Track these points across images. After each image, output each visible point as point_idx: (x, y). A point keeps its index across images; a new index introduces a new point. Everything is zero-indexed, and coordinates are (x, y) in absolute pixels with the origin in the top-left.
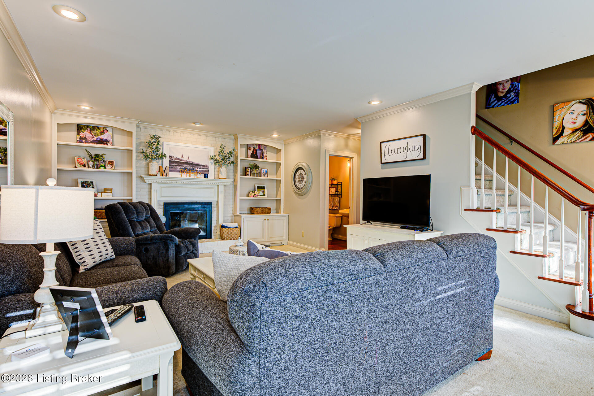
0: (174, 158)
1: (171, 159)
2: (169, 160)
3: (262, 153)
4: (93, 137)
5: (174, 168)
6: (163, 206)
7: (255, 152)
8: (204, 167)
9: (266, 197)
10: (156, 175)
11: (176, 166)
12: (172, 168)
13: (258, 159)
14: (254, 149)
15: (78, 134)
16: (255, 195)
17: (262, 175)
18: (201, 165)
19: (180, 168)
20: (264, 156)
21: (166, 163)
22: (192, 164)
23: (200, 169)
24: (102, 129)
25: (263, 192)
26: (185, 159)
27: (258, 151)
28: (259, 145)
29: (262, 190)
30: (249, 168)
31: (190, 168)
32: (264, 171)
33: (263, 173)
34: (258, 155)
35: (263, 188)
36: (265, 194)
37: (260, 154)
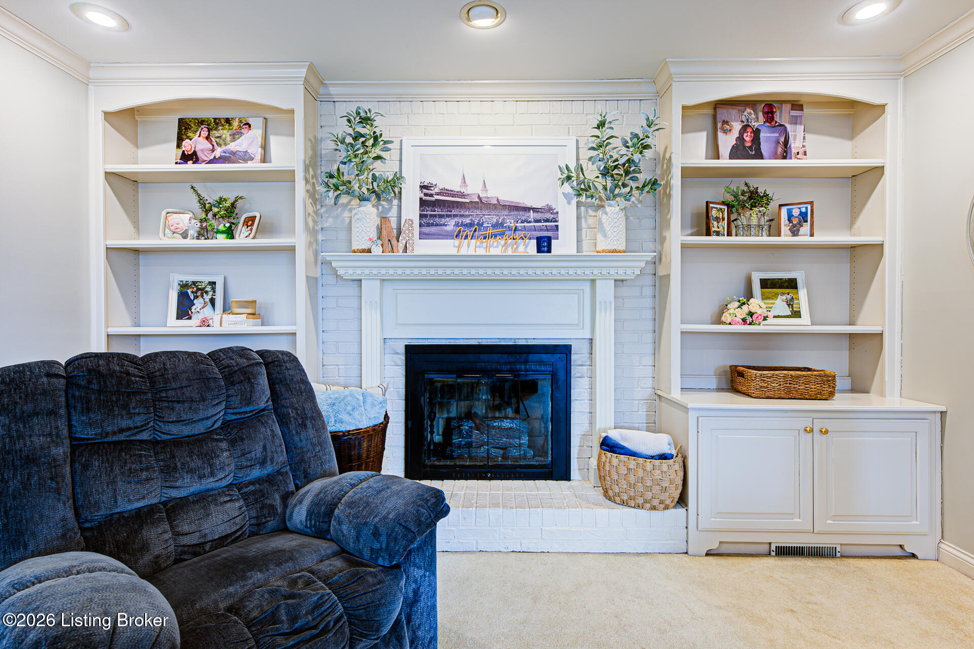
0: (437, 190)
1: (426, 195)
2: (421, 199)
3: (782, 139)
4: (213, 150)
5: (437, 225)
6: (403, 358)
7: (747, 139)
8: (539, 216)
9: (804, 323)
10: (369, 251)
11: (441, 216)
12: (428, 225)
13: (765, 159)
14: (744, 128)
15: (179, 146)
16: (751, 314)
17: (785, 229)
18: (527, 209)
19: (457, 225)
20: (793, 147)
21: (411, 209)
22: (500, 206)
23: (525, 224)
24: (235, 124)
25: (790, 304)
26: (473, 189)
27: (762, 135)
28: (768, 107)
29: (783, 294)
30: (723, 203)
31: (490, 218)
32: (796, 212)
33: (790, 220)
34: (765, 148)
35: (787, 288)
36: (800, 312)
37: (773, 145)
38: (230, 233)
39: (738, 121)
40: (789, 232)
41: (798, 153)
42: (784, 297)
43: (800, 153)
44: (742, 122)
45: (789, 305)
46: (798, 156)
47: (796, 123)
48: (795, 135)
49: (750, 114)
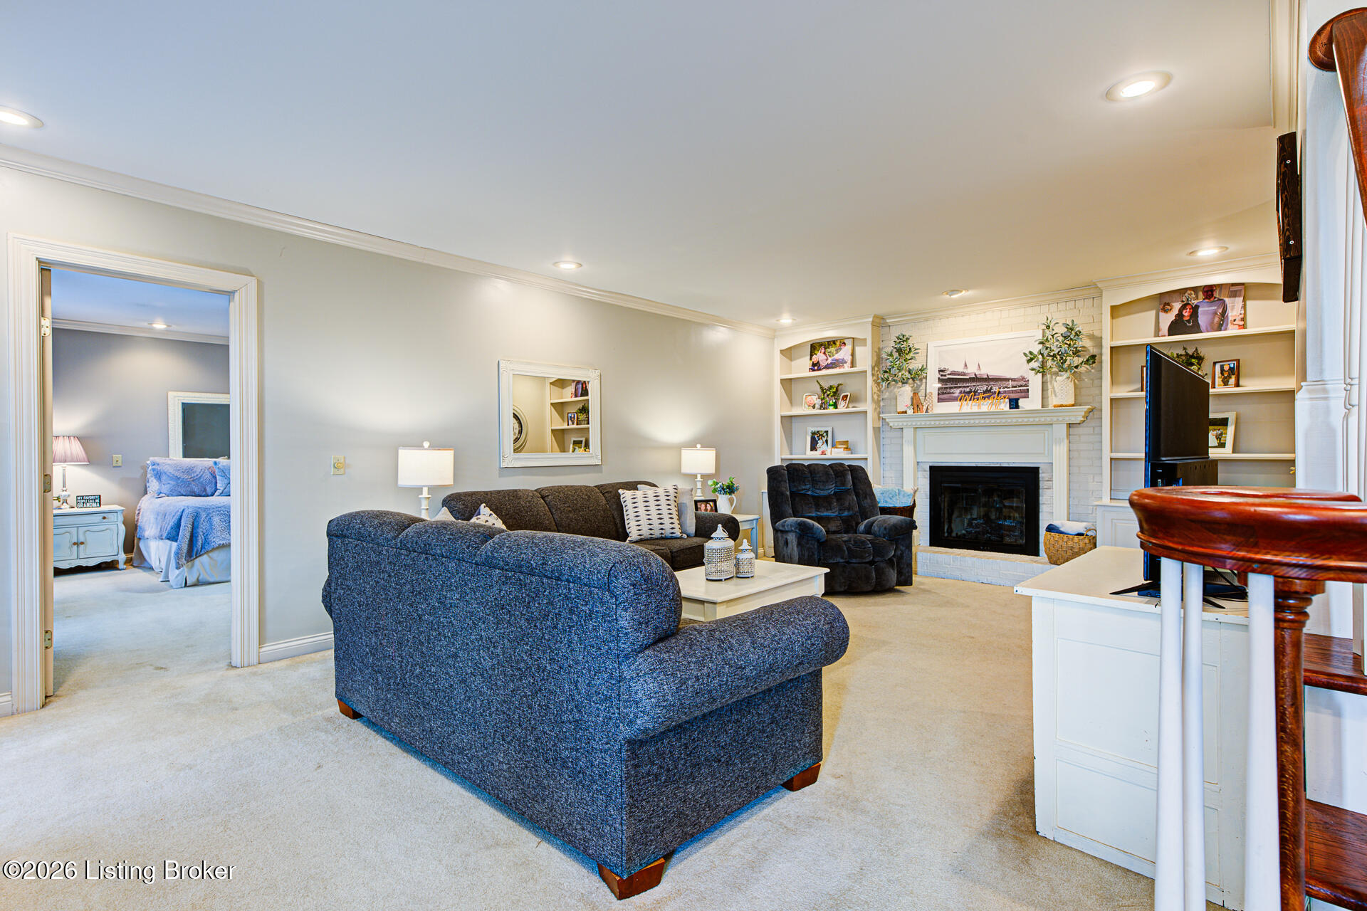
0: (949, 372)
1: (942, 375)
2: (939, 378)
3: (1220, 311)
4: (827, 360)
5: (948, 393)
6: (928, 473)
7: (1186, 314)
8: (1015, 383)
10: (906, 412)
11: (951, 388)
12: (943, 394)
13: (1202, 332)
14: (1184, 307)
15: (811, 359)
17: (1218, 381)
18: (1007, 380)
19: (961, 392)
20: (1231, 318)
21: (933, 385)
22: (988, 379)
23: (1006, 389)
24: (838, 343)
25: (1219, 437)
26: (972, 370)
27: (1200, 309)
28: (1209, 291)
29: (1214, 430)
31: (982, 387)
32: (1226, 368)
33: (1222, 374)
34: (1202, 320)
35: (1219, 425)
36: (1225, 443)
37: (1210, 317)
38: (835, 406)
39: (1178, 302)
40: (1222, 383)
41: (1235, 320)
42: (1215, 433)
43: (1237, 320)
44: (1183, 301)
45: (1217, 439)
46: (1235, 323)
47: (1235, 296)
48: (1233, 306)
49: (1191, 294)
